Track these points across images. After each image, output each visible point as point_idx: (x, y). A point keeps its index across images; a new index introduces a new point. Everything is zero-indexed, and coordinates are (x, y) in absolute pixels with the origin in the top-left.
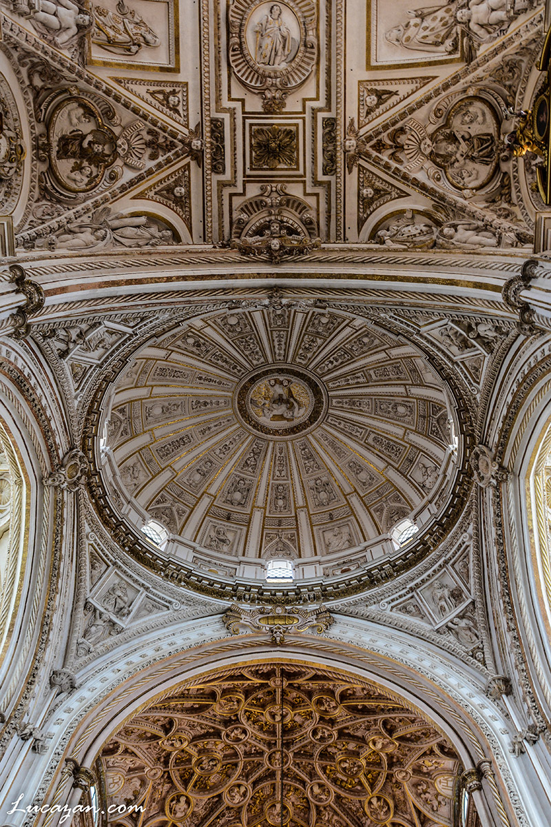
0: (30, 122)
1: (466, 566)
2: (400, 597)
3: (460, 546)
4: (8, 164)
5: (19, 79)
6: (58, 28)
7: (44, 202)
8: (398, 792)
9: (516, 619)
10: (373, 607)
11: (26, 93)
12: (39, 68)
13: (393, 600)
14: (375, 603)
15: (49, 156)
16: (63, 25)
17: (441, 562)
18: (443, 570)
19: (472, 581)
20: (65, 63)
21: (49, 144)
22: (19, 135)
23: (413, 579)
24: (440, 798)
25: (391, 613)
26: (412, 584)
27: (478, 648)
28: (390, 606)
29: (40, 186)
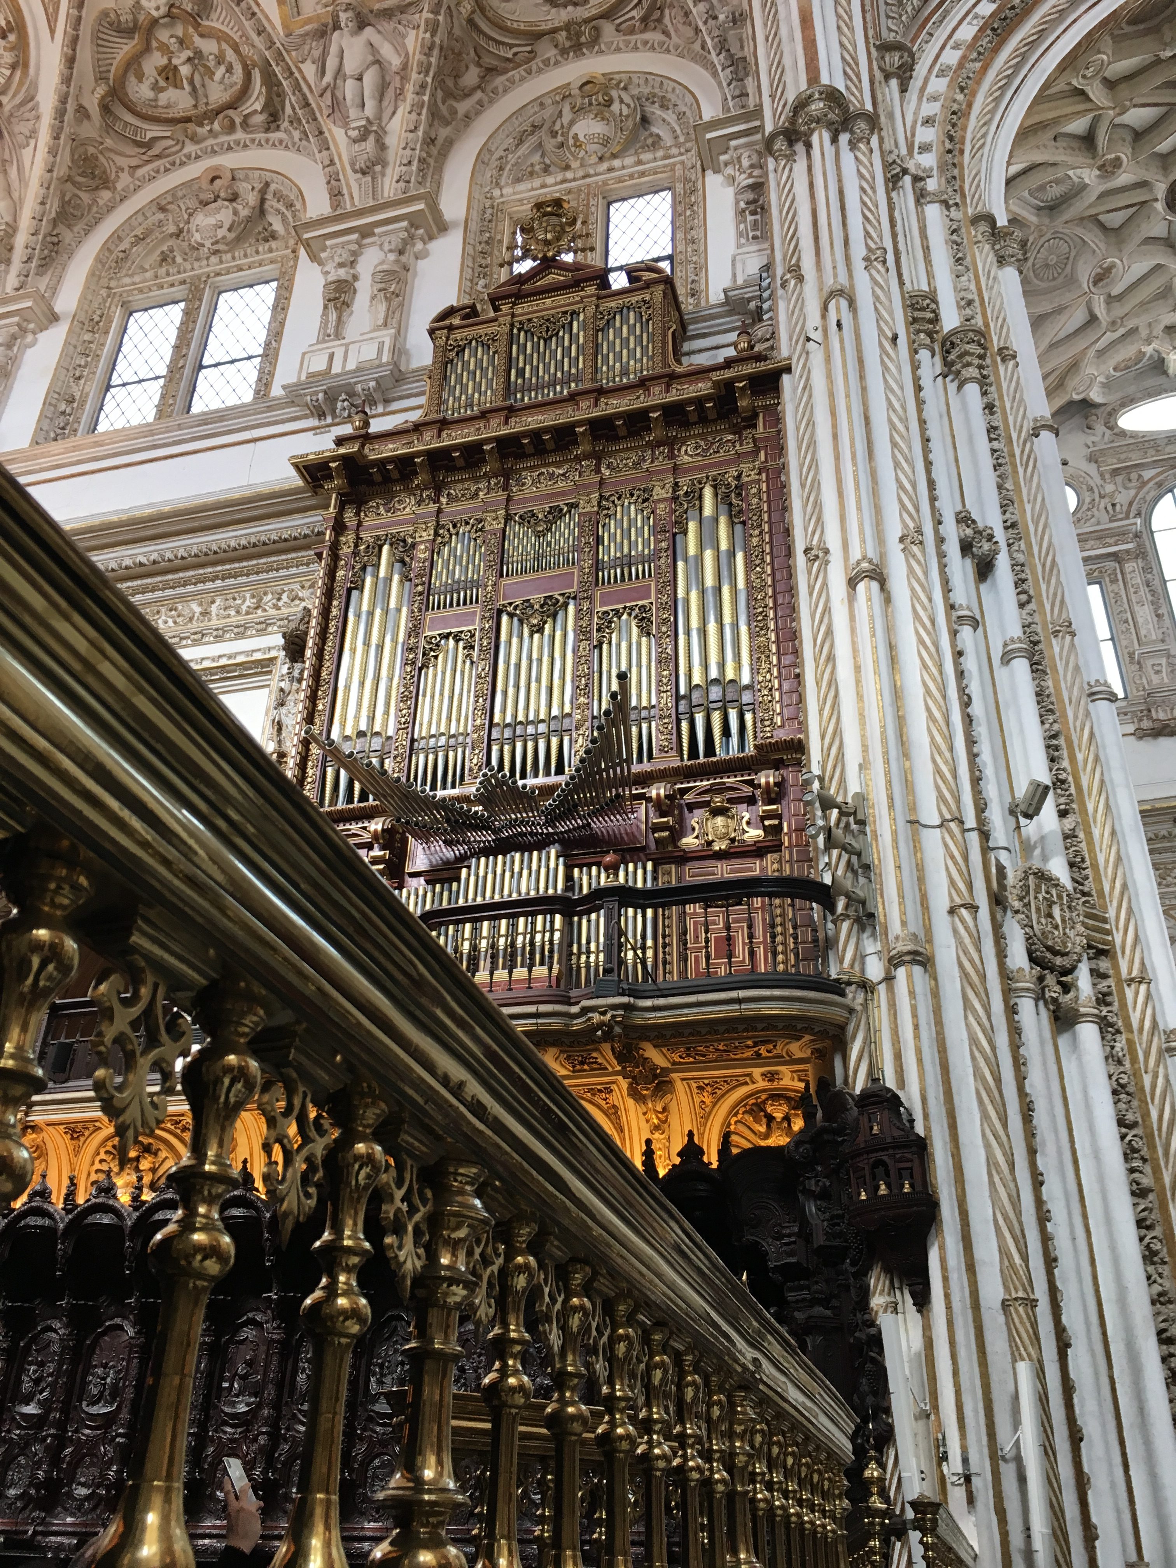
0: (540, 71)
4: (616, 107)
5: (478, 113)
6: (377, 66)
7: (667, 20)
11: (495, 91)
12: (450, 83)
15: (587, 21)
16: (370, 58)
20: (428, 43)
21: (567, 27)
22: (564, 94)
29: (642, 32)
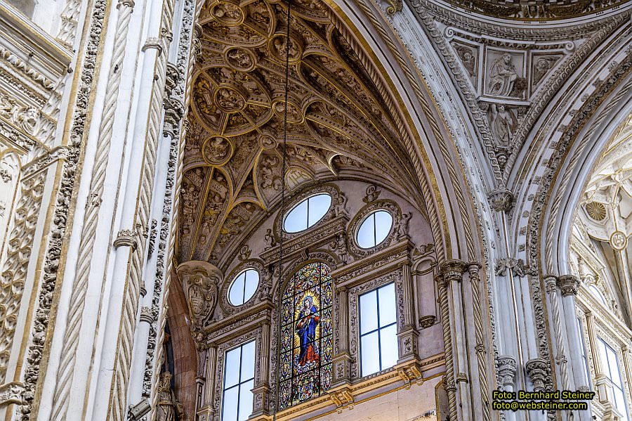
1: (546, 68)
2: (468, 37)
3: (556, 47)
8: (245, 150)
9: (562, 162)
10: (438, 24)
13: (459, 34)
14: (442, 21)
17: (529, 43)
18: (523, 51)
19: (540, 87)
23: (490, 33)
24: (278, 182)
25: (449, 45)
26: (488, 38)
27: (507, 151)
28: (451, 36)
